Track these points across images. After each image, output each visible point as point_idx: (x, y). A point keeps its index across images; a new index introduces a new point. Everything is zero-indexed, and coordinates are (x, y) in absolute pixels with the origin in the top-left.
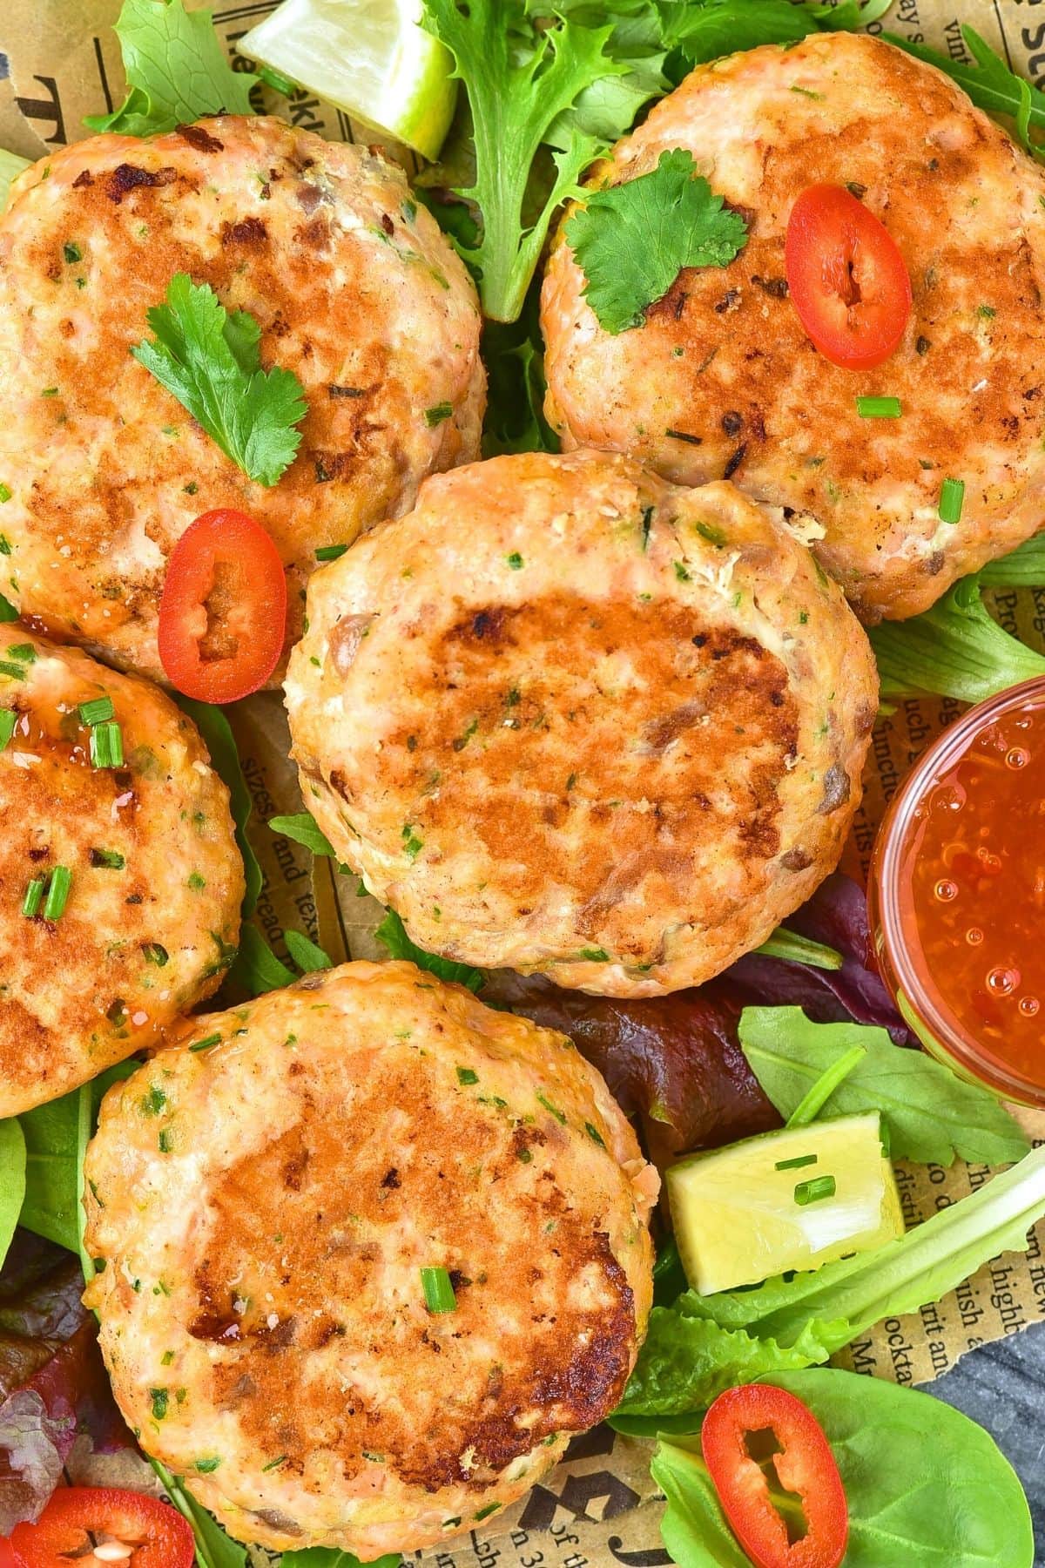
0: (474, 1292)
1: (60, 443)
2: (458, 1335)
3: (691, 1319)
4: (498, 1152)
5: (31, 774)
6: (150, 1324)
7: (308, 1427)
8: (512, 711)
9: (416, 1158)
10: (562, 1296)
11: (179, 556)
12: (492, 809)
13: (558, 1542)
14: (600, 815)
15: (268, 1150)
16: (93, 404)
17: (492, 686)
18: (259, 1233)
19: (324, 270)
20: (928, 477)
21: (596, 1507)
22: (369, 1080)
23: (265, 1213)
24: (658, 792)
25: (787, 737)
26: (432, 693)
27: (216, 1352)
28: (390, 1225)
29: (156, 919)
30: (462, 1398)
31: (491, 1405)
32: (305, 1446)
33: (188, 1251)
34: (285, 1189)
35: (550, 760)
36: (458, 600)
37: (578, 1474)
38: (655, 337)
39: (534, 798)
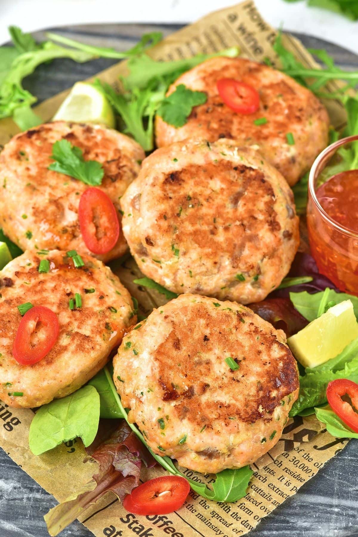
0: (243, 363)
1: (36, 195)
2: (243, 376)
3: (311, 374)
4: (235, 321)
5: (59, 276)
6: (150, 401)
7: (209, 415)
8: (190, 202)
9: (211, 331)
10: (269, 355)
11: (80, 212)
12: (196, 233)
13: (298, 452)
14: (227, 229)
15: (167, 340)
16: (41, 184)
17: (182, 195)
18: (173, 364)
19: (94, 137)
20: (282, 135)
21: (305, 438)
22: (189, 313)
23: (172, 358)
24: (241, 218)
25: (270, 191)
26: (165, 201)
27: (173, 403)
28: (211, 352)
29: (109, 301)
30: (251, 394)
31: (261, 393)
32: (211, 421)
33: (153, 376)
34: (176, 350)
35: (206, 215)
36: (164, 173)
37: (296, 433)
38: (192, 125)
39: (205, 228)
